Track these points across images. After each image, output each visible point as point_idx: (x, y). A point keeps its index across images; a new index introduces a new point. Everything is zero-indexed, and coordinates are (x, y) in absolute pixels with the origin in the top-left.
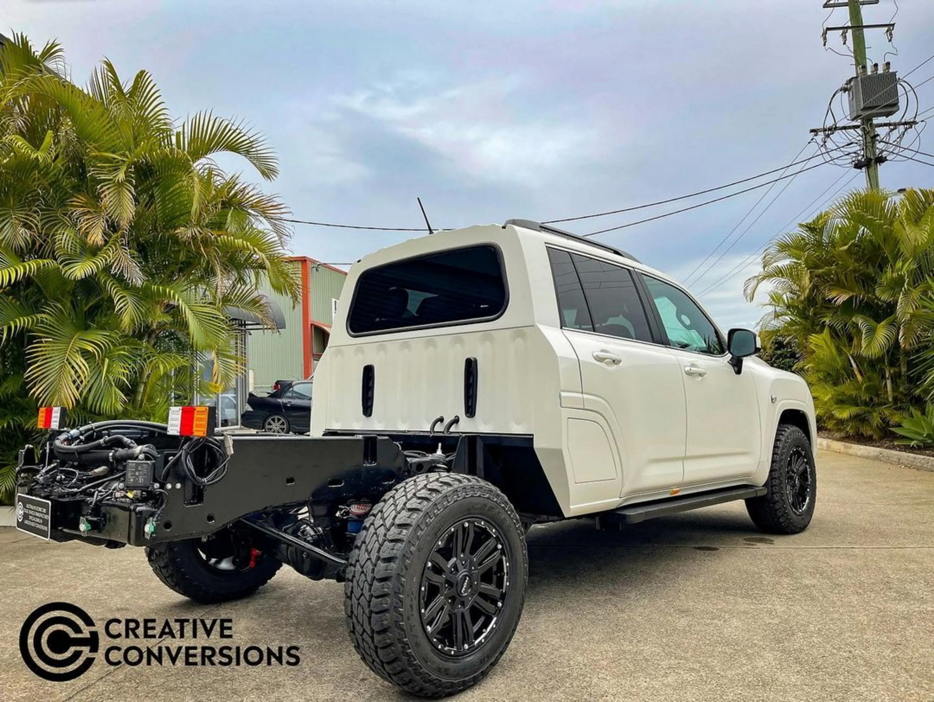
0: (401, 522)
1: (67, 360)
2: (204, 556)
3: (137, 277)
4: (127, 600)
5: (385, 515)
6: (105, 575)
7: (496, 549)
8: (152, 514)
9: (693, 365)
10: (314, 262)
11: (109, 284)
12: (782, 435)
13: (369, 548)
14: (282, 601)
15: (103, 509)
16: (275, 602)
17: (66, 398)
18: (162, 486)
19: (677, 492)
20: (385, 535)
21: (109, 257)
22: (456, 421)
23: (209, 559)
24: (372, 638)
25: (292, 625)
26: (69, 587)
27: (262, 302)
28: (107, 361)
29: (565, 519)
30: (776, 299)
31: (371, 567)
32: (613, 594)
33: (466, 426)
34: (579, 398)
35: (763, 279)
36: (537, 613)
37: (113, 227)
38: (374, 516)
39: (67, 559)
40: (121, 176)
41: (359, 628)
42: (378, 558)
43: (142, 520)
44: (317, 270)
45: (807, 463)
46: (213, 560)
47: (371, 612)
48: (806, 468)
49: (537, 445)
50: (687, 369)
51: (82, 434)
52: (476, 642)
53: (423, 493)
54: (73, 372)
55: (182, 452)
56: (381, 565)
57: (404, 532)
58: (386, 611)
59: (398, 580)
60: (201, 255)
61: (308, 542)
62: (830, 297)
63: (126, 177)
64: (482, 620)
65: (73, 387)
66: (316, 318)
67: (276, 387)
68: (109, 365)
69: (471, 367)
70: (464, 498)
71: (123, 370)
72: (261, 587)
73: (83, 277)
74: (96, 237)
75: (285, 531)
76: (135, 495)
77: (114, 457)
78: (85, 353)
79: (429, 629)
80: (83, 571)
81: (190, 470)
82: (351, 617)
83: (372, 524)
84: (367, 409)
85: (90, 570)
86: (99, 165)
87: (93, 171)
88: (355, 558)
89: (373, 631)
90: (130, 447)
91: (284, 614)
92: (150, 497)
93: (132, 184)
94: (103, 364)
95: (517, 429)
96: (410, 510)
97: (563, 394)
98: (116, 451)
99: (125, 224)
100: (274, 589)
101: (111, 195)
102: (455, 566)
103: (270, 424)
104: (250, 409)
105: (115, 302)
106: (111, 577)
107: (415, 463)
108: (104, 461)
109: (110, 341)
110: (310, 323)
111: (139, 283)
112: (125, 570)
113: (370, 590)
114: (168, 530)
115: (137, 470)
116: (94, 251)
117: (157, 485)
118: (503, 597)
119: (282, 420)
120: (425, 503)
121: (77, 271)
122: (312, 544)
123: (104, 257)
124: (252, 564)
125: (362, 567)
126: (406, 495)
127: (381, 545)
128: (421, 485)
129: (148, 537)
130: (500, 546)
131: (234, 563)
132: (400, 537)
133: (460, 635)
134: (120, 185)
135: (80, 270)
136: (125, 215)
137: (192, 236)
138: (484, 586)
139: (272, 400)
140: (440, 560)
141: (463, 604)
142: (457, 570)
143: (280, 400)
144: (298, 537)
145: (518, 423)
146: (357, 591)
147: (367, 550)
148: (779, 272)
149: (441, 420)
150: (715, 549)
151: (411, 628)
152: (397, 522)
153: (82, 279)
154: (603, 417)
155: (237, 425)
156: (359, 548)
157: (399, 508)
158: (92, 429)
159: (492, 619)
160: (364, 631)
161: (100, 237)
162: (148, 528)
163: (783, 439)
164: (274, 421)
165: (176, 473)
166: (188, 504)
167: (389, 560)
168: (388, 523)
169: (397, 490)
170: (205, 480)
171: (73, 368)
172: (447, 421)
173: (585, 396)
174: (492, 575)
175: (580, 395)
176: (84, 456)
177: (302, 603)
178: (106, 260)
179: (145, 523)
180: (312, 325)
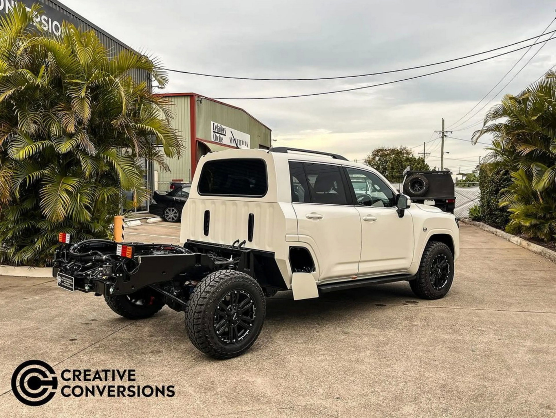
0: (207, 290)
1: (59, 195)
2: (129, 298)
3: (93, 151)
4: (96, 316)
5: (202, 287)
6: (83, 304)
7: (250, 302)
8: (112, 285)
9: (369, 215)
10: (199, 96)
11: (78, 155)
12: (431, 248)
13: (194, 300)
14: (165, 320)
15: (93, 282)
16: (161, 320)
17: (60, 216)
18: (116, 275)
19: (355, 278)
20: (201, 295)
21: (78, 140)
22: (244, 242)
23: (131, 300)
24: (194, 334)
25: (168, 330)
26: (68, 309)
27: (159, 154)
28: (79, 195)
29: (288, 290)
30: (496, 144)
31: (194, 307)
32: (319, 324)
33: (248, 245)
34: (296, 237)
35: (485, 132)
36: (279, 331)
37: (80, 122)
38: (198, 287)
39: (63, 295)
40: (83, 94)
41: (190, 330)
42: (197, 304)
43: (109, 287)
44: (201, 102)
45: (448, 262)
46: (133, 300)
47: (194, 325)
48: (447, 265)
49: (276, 257)
50: (364, 218)
51: (78, 246)
52: (239, 339)
53: (217, 279)
54: (63, 202)
55: (122, 263)
56: (198, 307)
57: (208, 294)
58: (199, 324)
59: (204, 313)
60: (125, 133)
61: (174, 295)
62: (518, 151)
63: (86, 94)
64: (243, 331)
65: (62, 209)
66: (200, 135)
67: (171, 187)
68: (80, 197)
69: (251, 218)
70: (235, 281)
71: (88, 201)
72: (155, 314)
73: (66, 152)
74: (71, 129)
75: (165, 290)
76: (106, 278)
77: (94, 259)
78: (67, 191)
79: (218, 332)
80: (72, 302)
81: (125, 269)
82: (187, 326)
83: (196, 291)
84: (206, 232)
85: (75, 301)
86: (72, 88)
87: (69, 92)
88: (189, 304)
89: (194, 332)
90: (101, 256)
91: (165, 326)
92: (111, 279)
93: (89, 99)
94: (77, 196)
95: (268, 249)
96: (211, 286)
97: (287, 236)
98: (95, 257)
99: (86, 121)
100: (161, 314)
101: (78, 103)
102: (230, 308)
103: (167, 213)
104: (155, 203)
105: (82, 164)
106: (86, 305)
107: (219, 264)
108: (91, 260)
109: (79, 184)
110: (195, 140)
111: (94, 154)
112: (92, 302)
113: (194, 316)
114: (118, 291)
115: (106, 269)
116: (71, 136)
117: (113, 274)
118: (253, 322)
119: (175, 210)
120: (217, 283)
121: (63, 148)
122: (176, 296)
123: (75, 140)
124: (151, 303)
125: (191, 307)
126: (210, 280)
127: (199, 299)
128: (217, 275)
129: (111, 293)
130: (252, 301)
131: (142, 302)
132: (206, 296)
133: (232, 335)
134: (82, 99)
135: (65, 147)
136: (85, 116)
137: (121, 124)
138: (244, 317)
139: (169, 197)
140: (224, 306)
141: (234, 324)
142: (231, 310)
143: (174, 198)
144: (169, 293)
145: (269, 246)
146: (189, 317)
147: (193, 301)
148: (497, 128)
149: (238, 241)
150: (385, 306)
151: (210, 331)
152: (205, 290)
153: (65, 153)
154: (310, 245)
155: (147, 210)
156: (191, 300)
157: (207, 285)
158: (82, 244)
159: (247, 330)
160: (192, 332)
161: (73, 129)
162: (111, 290)
163: (431, 250)
164: (170, 211)
165: (120, 270)
166: (125, 281)
167: (201, 305)
168: (202, 291)
169: (207, 277)
170: (131, 273)
171: (63, 200)
172: (240, 242)
173: (299, 236)
174: (248, 312)
175: (297, 236)
176: (83, 258)
177: (174, 321)
178: (77, 142)
179: (110, 289)
180: (197, 141)
